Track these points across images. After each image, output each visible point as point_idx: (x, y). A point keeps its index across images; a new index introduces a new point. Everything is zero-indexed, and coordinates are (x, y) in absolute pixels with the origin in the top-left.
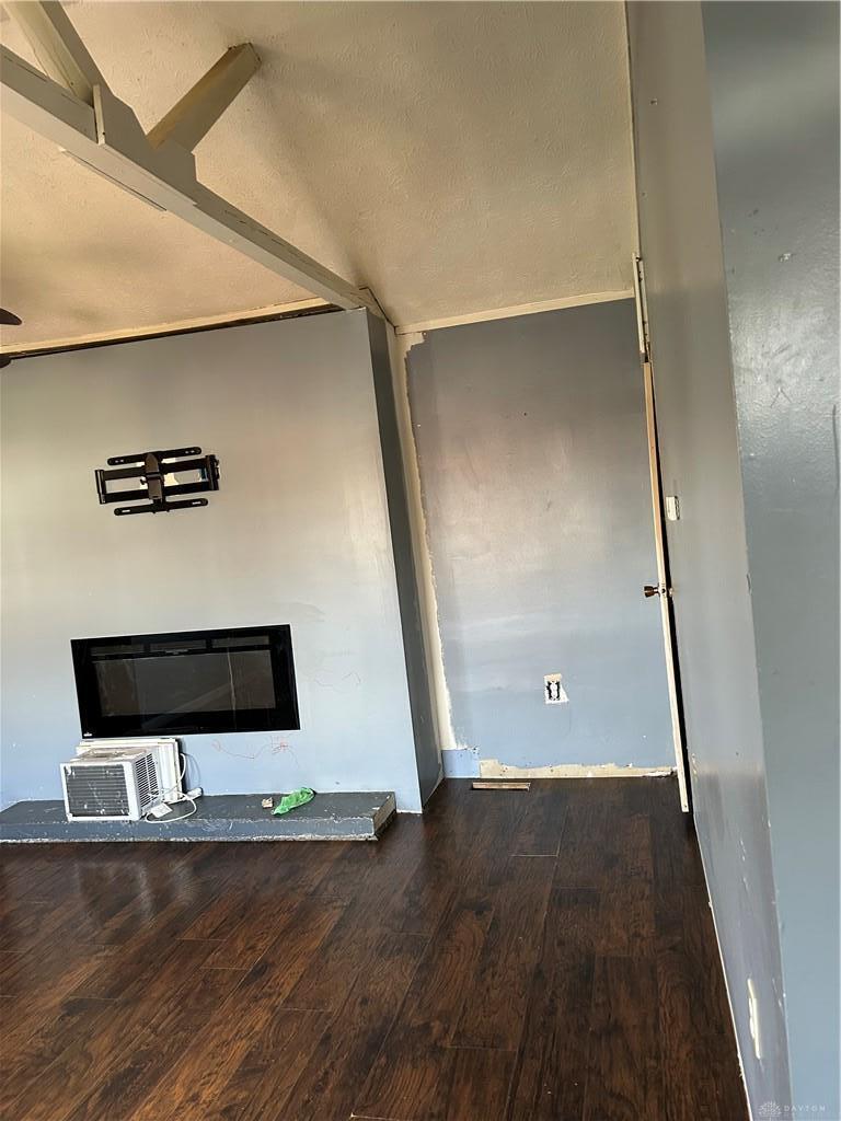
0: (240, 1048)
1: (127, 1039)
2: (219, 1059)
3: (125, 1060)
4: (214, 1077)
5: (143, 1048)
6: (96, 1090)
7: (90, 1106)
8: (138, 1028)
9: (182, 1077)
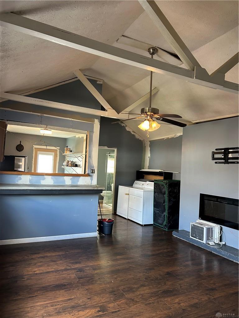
0: (196, 301)
1: (174, 285)
2: (189, 300)
3: (171, 288)
4: (186, 302)
5: (176, 288)
6: (162, 290)
7: (160, 292)
8: (178, 284)
9: (180, 298)
